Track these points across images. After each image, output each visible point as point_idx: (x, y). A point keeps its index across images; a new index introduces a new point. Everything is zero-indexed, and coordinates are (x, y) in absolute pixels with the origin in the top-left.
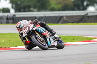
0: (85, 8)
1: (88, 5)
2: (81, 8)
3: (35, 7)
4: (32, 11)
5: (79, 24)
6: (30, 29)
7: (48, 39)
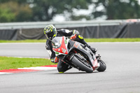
5: (41, 40)
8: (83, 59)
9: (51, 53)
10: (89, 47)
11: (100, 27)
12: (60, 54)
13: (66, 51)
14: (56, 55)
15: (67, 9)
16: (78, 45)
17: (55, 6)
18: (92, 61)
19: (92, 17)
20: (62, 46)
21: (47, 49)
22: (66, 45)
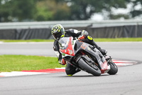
0: (87, 17)
1: (92, 12)
2: (83, 16)
3: (15, 15)
4: (11, 21)
8: (90, 62)
9: (58, 54)
10: (99, 49)
11: (138, 26)
12: (66, 55)
13: (72, 52)
14: (63, 57)
15: (105, 8)
16: (86, 46)
17: (93, 4)
18: (101, 63)
19: (131, 16)
20: (69, 47)
21: (55, 50)
22: (73, 46)
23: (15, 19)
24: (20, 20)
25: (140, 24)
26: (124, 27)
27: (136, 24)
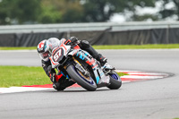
2: (100, 17)
6: (65, 54)
7: (95, 72)
23: (14, 21)
24: (21, 23)
25: (172, 27)
26: (152, 30)
27: (167, 27)
